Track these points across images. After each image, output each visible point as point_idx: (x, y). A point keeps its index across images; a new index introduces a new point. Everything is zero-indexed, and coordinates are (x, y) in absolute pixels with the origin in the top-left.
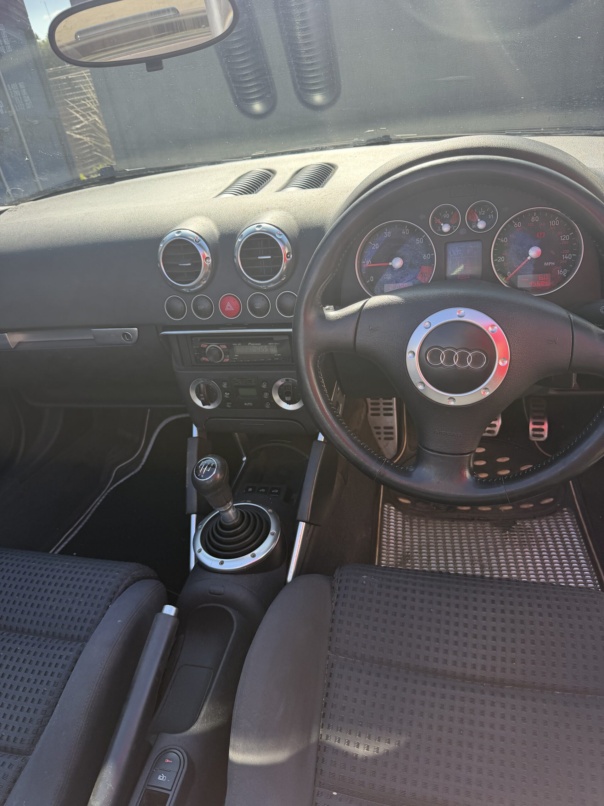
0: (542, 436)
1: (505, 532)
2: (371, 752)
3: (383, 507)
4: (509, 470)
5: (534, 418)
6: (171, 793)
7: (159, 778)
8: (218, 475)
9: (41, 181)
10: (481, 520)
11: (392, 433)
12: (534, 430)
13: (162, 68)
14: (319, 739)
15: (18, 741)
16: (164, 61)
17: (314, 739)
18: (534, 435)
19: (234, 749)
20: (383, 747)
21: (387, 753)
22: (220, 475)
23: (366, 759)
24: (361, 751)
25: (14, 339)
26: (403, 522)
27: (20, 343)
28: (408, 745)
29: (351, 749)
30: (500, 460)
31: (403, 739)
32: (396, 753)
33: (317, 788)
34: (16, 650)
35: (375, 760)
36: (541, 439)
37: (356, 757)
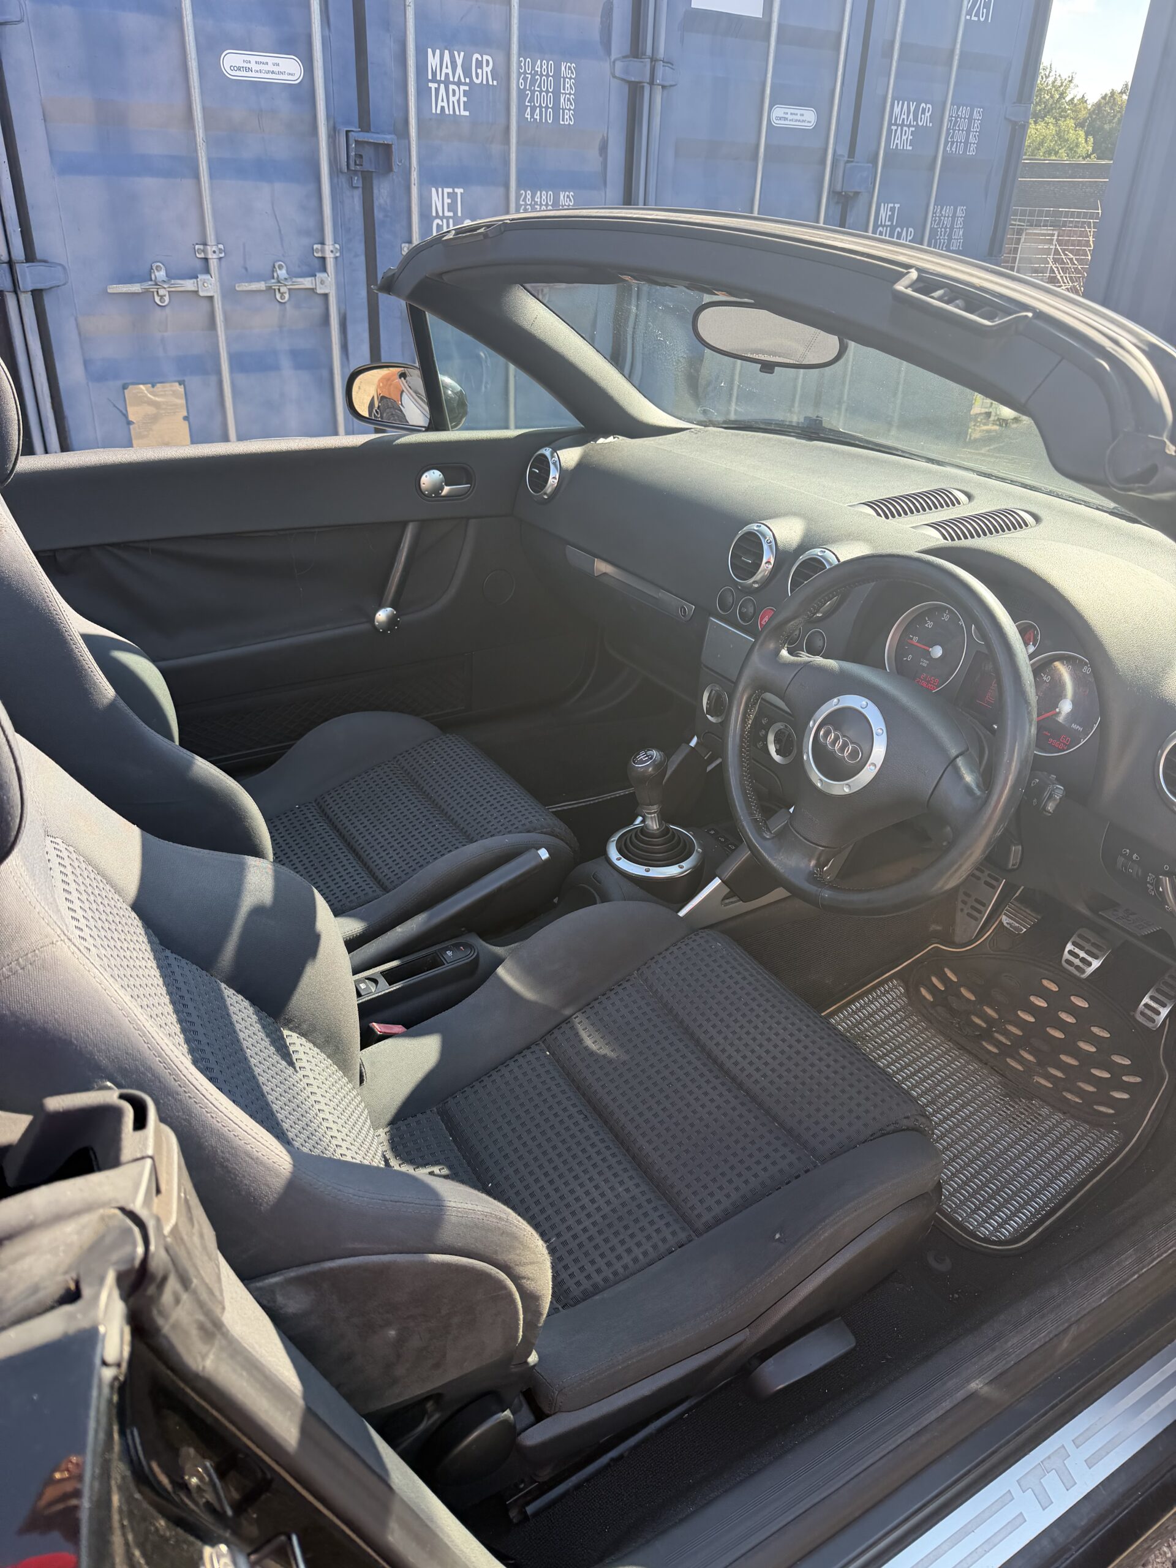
0: (1153, 1021)
1: (1005, 1097)
2: (594, 1047)
3: (890, 978)
4: (1096, 1047)
5: (1158, 991)
6: (446, 965)
7: (447, 952)
8: (650, 769)
9: (736, 410)
10: (995, 1070)
11: (980, 912)
12: (1146, 1005)
13: (772, 373)
14: (571, 1016)
15: (390, 881)
16: (776, 368)
17: (567, 1012)
18: (1142, 1013)
19: (505, 968)
20: (606, 1051)
21: (604, 1056)
22: (653, 770)
23: (586, 1048)
24: (589, 1042)
25: (601, 567)
26: (899, 1010)
27: (605, 574)
28: (624, 1063)
29: (584, 1035)
30: (1095, 1030)
31: (625, 1057)
32: (610, 1061)
33: (541, 1042)
34: (435, 826)
35: (592, 1054)
36: (1150, 1025)
37: (581, 1041)
